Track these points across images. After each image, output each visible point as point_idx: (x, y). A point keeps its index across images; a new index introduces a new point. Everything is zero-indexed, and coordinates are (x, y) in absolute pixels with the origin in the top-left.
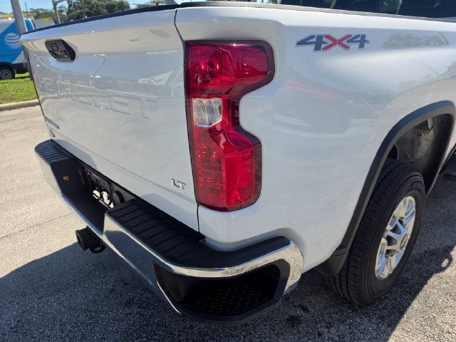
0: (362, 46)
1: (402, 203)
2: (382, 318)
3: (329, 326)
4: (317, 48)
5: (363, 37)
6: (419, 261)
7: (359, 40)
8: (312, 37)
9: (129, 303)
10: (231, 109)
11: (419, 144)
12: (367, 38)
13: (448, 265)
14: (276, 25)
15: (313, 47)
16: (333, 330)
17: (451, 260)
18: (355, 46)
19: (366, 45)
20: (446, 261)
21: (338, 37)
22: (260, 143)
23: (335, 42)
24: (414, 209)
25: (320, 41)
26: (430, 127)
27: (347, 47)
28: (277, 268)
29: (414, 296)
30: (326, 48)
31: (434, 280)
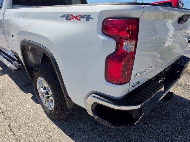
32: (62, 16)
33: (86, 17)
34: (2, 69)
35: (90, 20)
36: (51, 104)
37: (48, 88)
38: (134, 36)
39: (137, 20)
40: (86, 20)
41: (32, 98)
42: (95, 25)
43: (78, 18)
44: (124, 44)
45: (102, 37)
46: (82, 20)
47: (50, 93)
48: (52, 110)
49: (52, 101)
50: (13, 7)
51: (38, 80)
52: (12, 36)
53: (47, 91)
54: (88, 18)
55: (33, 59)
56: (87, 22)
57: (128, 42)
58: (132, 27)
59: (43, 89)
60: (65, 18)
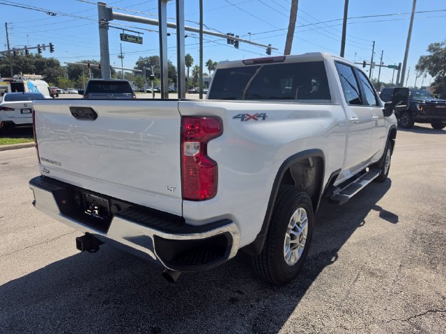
0: (264, 119)
1: (297, 211)
2: (293, 293)
3: (258, 301)
4: (242, 120)
5: (265, 114)
6: (316, 259)
7: (262, 116)
8: (240, 115)
9: (106, 302)
10: (204, 148)
11: (307, 177)
12: (267, 115)
13: (336, 260)
14: (224, 110)
15: (240, 119)
16: (261, 303)
17: (337, 257)
18: (261, 118)
19: (266, 118)
20: (334, 259)
21: (252, 115)
22: (217, 165)
23: (251, 117)
24: (306, 218)
25: (244, 117)
26: (312, 165)
27: (256, 120)
28: (226, 238)
29: (313, 280)
30: (246, 120)
31: (326, 269)
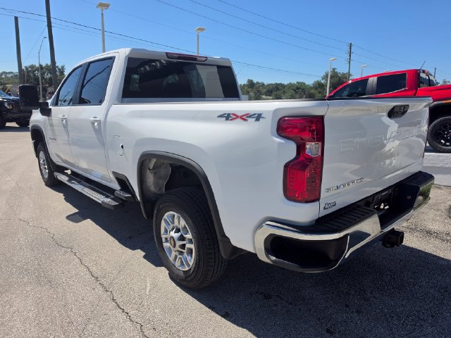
32: (221, 116)
33: (256, 116)
34: (77, 211)
35: (261, 120)
36: (189, 258)
37: (185, 227)
38: (320, 137)
39: (321, 118)
40: (256, 120)
41: (145, 257)
42: (268, 125)
43: (245, 117)
44: (308, 147)
45: (279, 140)
46: (250, 120)
47: (189, 236)
48: (190, 270)
49: (190, 251)
50: (122, 102)
51: (165, 217)
52: (122, 147)
53: (182, 235)
54: (258, 117)
55: (154, 184)
56: (257, 122)
57: (313, 143)
58: (316, 127)
59: (175, 232)
60: (225, 119)
